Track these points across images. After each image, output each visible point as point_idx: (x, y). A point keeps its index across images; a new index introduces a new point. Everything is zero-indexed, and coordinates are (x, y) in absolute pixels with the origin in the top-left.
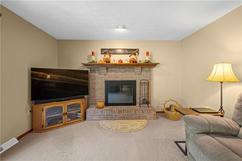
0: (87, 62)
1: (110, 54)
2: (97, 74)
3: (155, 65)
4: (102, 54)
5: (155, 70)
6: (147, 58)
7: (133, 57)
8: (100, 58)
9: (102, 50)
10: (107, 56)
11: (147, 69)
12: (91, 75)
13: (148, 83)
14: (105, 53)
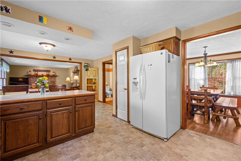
0: (26, 74)
1: (37, 72)
2: (31, 79)
3: (56, 76)
4: (34, 71)
5: (57, 78)
6: (54, 74)
7: (48, 73)
8: (33, 73)
9: (34, 70)
10: (36, 72)
11: (54, 77)
12: (29, 79)
13: (54, 82)
14: (35, 71)
